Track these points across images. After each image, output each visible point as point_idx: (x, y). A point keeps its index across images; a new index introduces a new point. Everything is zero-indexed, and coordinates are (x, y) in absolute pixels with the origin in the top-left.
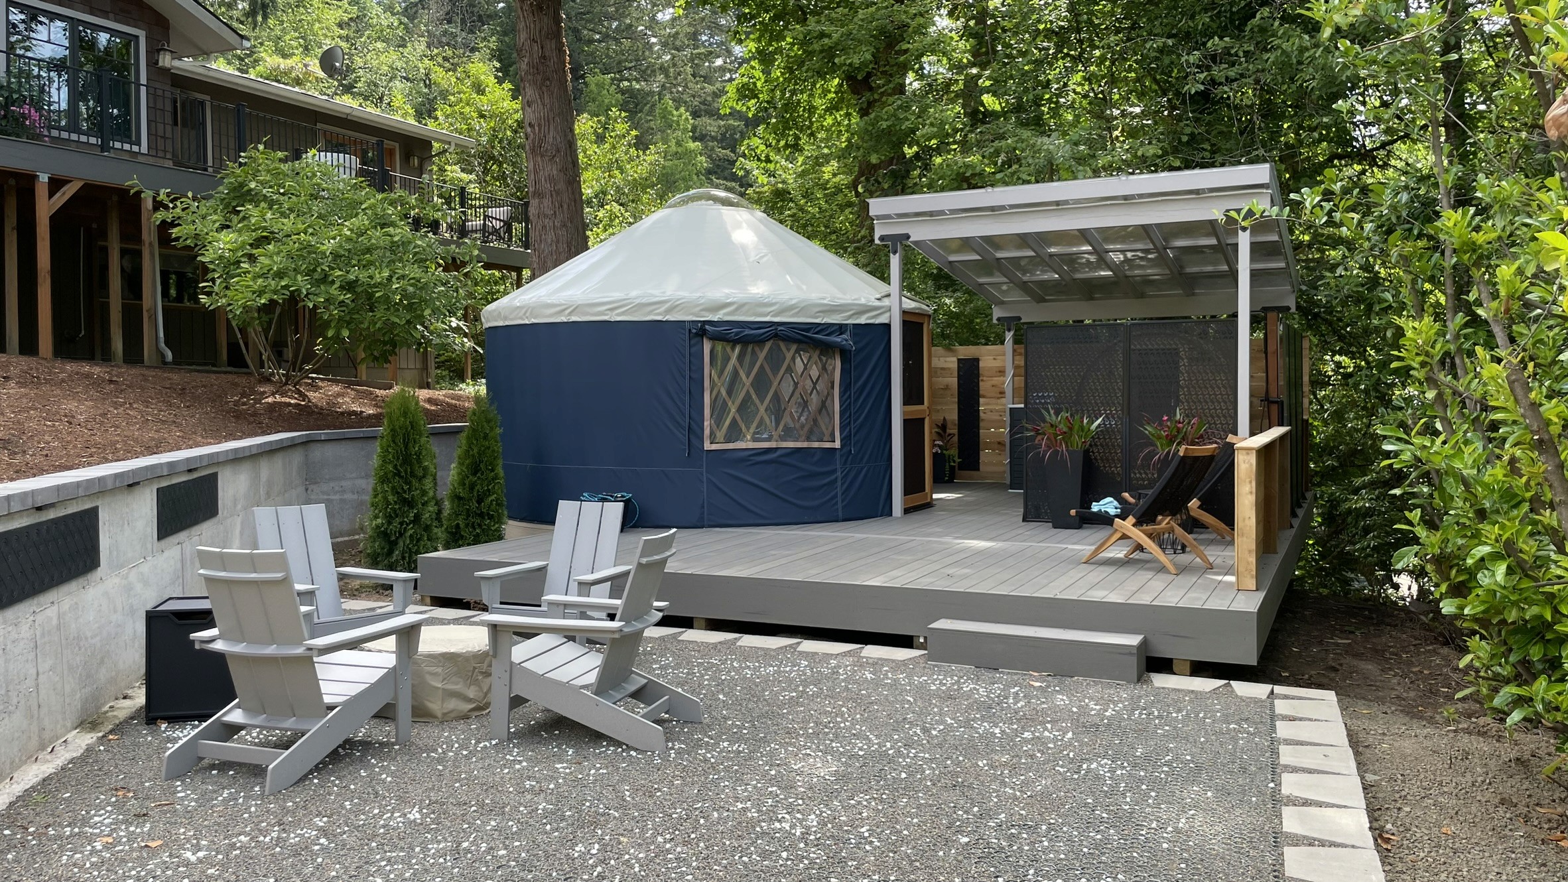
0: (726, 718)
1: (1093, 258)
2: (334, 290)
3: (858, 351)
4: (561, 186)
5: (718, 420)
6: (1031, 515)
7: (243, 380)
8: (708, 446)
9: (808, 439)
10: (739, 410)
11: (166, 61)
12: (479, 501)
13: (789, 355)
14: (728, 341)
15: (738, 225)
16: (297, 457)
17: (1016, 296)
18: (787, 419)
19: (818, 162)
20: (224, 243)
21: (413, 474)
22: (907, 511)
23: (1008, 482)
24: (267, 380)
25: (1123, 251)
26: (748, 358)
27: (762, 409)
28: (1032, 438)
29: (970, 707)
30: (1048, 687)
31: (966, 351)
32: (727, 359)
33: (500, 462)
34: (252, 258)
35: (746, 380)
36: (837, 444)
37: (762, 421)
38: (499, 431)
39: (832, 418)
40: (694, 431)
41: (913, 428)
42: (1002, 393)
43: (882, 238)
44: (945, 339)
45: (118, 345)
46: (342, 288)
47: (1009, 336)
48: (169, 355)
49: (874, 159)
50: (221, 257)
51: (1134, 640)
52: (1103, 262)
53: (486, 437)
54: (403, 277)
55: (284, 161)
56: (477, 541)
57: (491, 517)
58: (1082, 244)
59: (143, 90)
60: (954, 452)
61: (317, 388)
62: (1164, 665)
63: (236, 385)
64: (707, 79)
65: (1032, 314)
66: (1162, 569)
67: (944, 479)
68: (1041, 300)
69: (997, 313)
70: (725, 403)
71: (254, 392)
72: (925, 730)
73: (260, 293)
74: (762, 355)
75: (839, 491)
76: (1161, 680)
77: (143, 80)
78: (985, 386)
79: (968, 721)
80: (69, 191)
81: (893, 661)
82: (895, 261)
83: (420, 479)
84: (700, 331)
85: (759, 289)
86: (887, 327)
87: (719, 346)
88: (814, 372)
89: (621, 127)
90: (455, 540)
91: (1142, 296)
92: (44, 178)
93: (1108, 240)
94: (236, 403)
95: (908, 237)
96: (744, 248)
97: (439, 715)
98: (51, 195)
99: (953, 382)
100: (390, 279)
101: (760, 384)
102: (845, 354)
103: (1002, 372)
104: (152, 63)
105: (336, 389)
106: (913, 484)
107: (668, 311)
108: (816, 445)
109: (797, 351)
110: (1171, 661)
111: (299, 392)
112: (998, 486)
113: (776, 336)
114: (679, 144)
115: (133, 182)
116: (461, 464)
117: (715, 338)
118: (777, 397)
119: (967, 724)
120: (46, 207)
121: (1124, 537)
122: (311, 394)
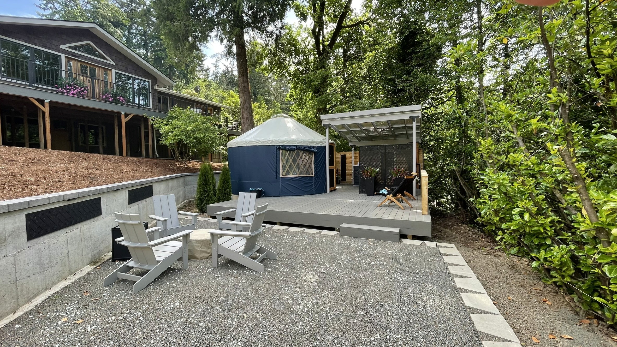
0: (284, 258)
1: (373, 130)
2: (191, 139)
3: (318, 153)
4: (249, 116)
5: (284, 170)
6: (361, 192)
7: (173, 161)
8: (281, 176)
9: (306, 174)
10: (289, 167)
11: (156, 87)
12: (225, 190)
13: (301, 154)
14: (286, 150)
15: (289, 122)
16: (181, 180)
17: (355, 140)
18: (301, 169)
19: (307, 112)
20: (165, 128)
21: (207, 184)
22: (330, 191)
23: (353, 183)
24: (178, 161)
25: (381, 128)
26: (291, 154)
27: (295, 167)
28: (362, 174)
29: (354, 252)
30: (374, 244)
31: (343, 153)
32: (286, 155)
33: (230, 180)
34: (172, 132)
35: (291, 160)
36: (313, 176)
37: (294, 170)
38: (230, 173)
39: (311, 169)
40: (278, 173)
41: (331, 171)
42: (351, 163)
43: (324, 125)
44: (339, 150)
45: (144, 153)
46: (193, 139)
47: (353, 149)
48: (158, 156)
49: (321, 107)
50: (165, 132)
51: (397, 230)
52: (376, 130)
53: (226, 175)
54: (208, 136)
55: (182, 109)
56: (224, 200)
57: (228, 194)
58: (372, 126)
59: (151, 94)
60: (340, 176)
61: (191, 163)
62: (405, 237)
63: (170, 162)
64: (283, 97)
65: (358, 144)
66: (399, 208)
67: (338, 183)
68: (360, 141)
69: (350, 144)
70: (285, 166)
71: (174, 164)
72: (342, 261)
73: (173, 140)
74: (294, 154)
75: (314, 187)
76: (405, 241)
77: (151, 91)
78: (347, 161)
79: (354, 258)
80: (130, 117)
81: (330, 235)
82: (327, 131)
83: (209, 185)
84: (279, 148)
85: (293, 137)
86: (325, 147)
87: (284, 152)
88: (307, 158)
89: (264, 105)
90: (219, 200)
91: (384, 139)
92: (123, 113)
93: (377, 125)
94: (169, 167)
95: (330, 124)
96: (290, 127)
97: (199, 258)
98: (125, 118)
99: (340, 160)
100: (205, 136)
101: (294, 161)
102: (315, 153)
103: (351, 158)
104: (153, 88)
105: (195, 163)
106: (332, 185)
107: (271, 143)
108: (308, 176)
109: (303, 153)
110: (407, 235)
111: (186, 164)
112: (350, 185)
113: (298, 149)
114: (277, 110)
115: (145, 115)
116: (220, 181)
117: (283, 149)
118: (298, 164)
119: (354, 259)
120: (124, 121)
121: (389, 199)
122: (188, 164)
